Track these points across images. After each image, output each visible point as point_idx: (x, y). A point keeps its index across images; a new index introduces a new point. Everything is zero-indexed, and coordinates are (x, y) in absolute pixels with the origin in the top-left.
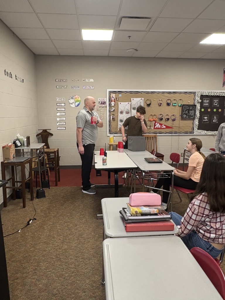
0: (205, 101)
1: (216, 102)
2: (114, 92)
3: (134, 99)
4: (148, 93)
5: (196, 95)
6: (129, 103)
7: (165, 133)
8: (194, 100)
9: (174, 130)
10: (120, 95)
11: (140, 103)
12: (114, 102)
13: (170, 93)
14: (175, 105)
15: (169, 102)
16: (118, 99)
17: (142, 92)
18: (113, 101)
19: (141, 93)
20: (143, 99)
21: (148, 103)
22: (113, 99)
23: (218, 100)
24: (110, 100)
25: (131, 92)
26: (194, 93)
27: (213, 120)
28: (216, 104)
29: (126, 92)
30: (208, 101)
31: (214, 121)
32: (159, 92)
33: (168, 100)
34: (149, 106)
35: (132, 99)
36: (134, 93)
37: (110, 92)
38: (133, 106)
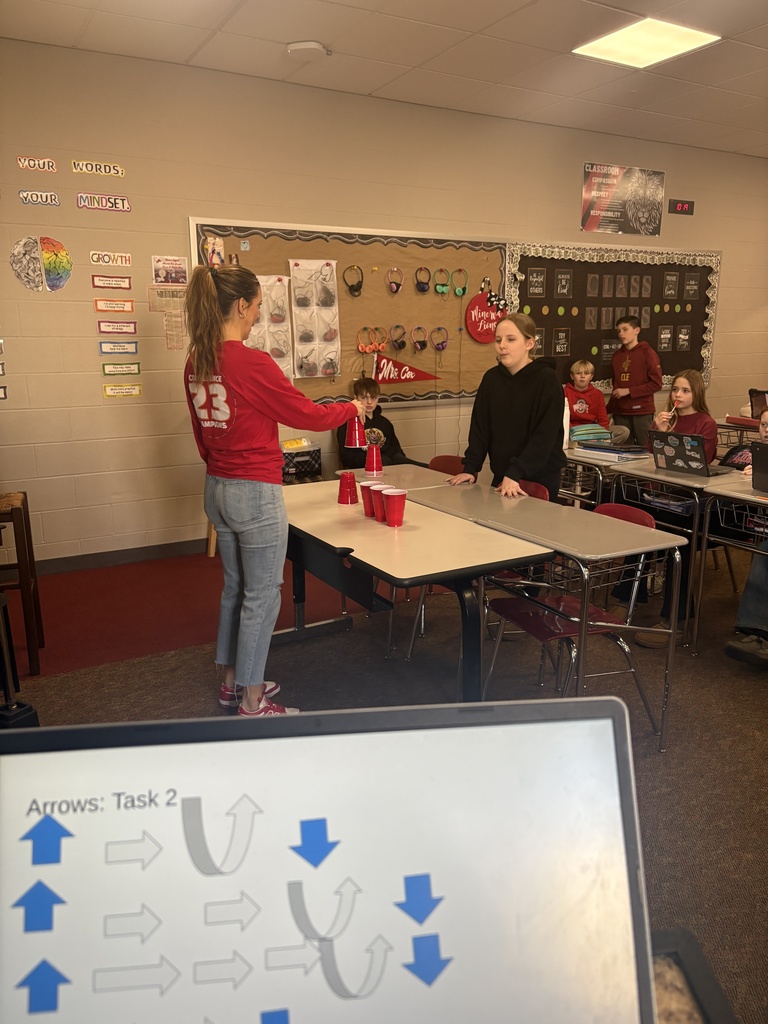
0: (533, 279)
1: (564, 283)
2: (221, 231)
3: (300, 262)
4: (347, 239)
5: (508, 254)
6: (280, 280)
7: (414, 399)
8: (502, 273)
9: (440, 386)
10: (245, 246)
11: (324, 280)
13: (423, 243)
14: (444, 289)
15: (423, 277)
17: (329, 234)
19: (326, 240)
20: (334, 263)
21: (353, 280)
22: (216, 260)
23: (569, 276)
25: (288, 235)
26: (500, 248)
27: (556, 344)
28: (565, 291)
29: (269, 233)
30: (541, 279)
31: (558, 350)
32: (387, 240)
33: (421, 269)
34: (356, 294)
35: (292, 262)
36: (298, 238)
37: (204, 231)
38: (299, 293)
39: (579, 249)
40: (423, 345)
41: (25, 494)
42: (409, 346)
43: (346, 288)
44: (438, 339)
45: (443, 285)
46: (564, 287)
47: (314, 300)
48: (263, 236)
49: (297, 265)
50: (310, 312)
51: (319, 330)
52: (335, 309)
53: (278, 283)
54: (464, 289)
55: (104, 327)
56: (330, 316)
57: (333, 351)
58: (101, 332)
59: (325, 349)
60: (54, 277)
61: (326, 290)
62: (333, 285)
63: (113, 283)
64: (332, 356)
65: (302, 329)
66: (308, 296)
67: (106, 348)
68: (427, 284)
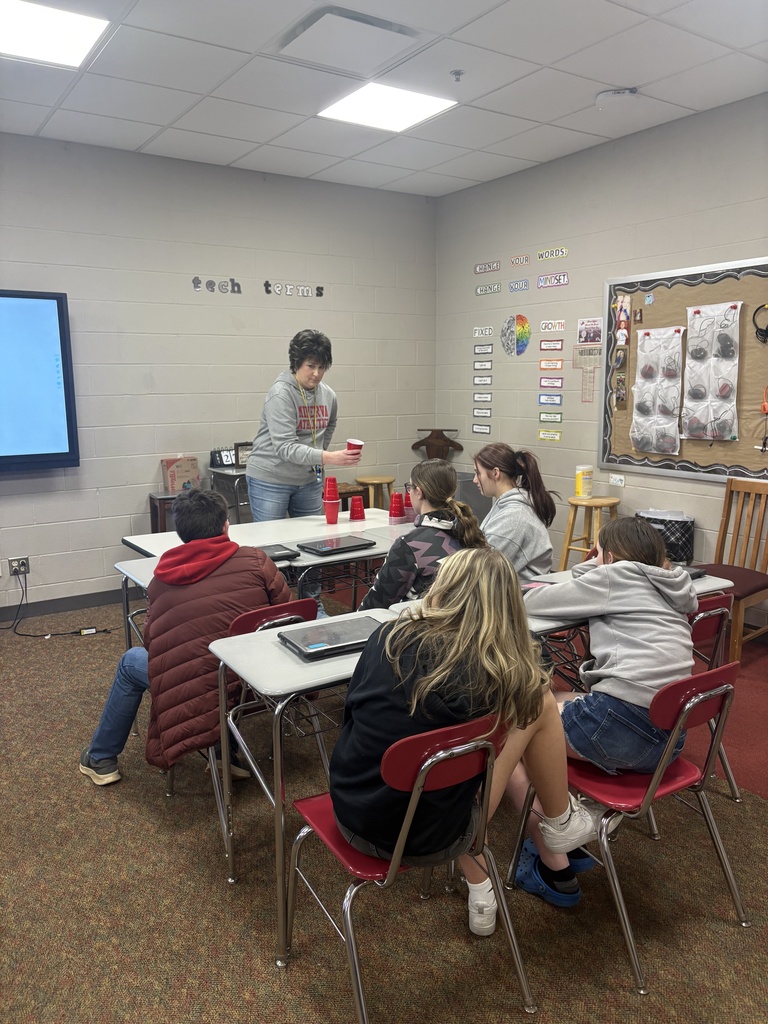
2: (629, 288)
3: (702, 309)
4: (763, 272)
6: (678, 332)
10: (649, 300)
11: (726, 325)
12: (625, 332)
16: (641, 316)
18: (623, 325)
19: (736, 278)
20: (740, 305)
22: (623, 317)
24: (613, 324)
25: (692, 280)
29: (672, 282)
35: (691, 310)
36: (703, 281)
37: (616, 290)
43: (755, 333)
47: (712, 351)
48: (667, 286)
49: (696, 312)
50: (706, 365)
51: (712, 386)
52: (735, 361)
53: (674, 335)
55: (544, 383)
57: (728, 410)
58: (541, 386)
60: (521, 346)
61: (725, 338)
63: (552, 345)
64: (726, 416)
65: (694, 385)
66: (706, 346)
67: (543, 399)
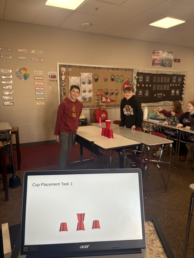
0: (140, 78)
1: (148, 79)
2: (65, 66)
5: (134, 71)
6: (78, 78)
7: (110, 106)
8: (132, 76)
9: (117, 103)
10: (70, 70)
11: (89, 78)
13: (113, 69)
14: (118, 80)
15: (113, 77)
16: (68, 73)
17: (90, 67)
18: (63, 75)
20: (91, 74)
21: (96, 78)
22: (63, 73)
23: (149, 77)
24: (61, 75)
26: (132, 70)
27: (145, 94)
28: (148, 81)
29: (76, 67)
30: (142, 78)
32: (104, 68)
33: (112, 75)
34: (97, 81)
35: (81, 74)
36: (83, 68)
37: (61, 66)
38: (83, 81)
39: (151, 71)
40: (113, 93)
41: (18, 128)
42: (109, 94)
43: (94, 80)
44: (116, 92)
45: (118, 79)
46: (148, 80)
47: (86, 83)
48: (75, 67)
49: (82, 74)
50: (85, 85)
51: (87, 90)
52: (91, 85)
53: (78, 79)
54: (123, 80)
55: (37, 89)
56: (90, 86)
57: (91, 95)
58: (36, 90)
59: (89, 94)
60: (26, 77)
61: (89, 80)
62: (91, 79)
63: (39, 78)
64: (90, 96)
65: (83, 89)
66: (85, 81)
67: (37, 93)
68: (114, 79)
